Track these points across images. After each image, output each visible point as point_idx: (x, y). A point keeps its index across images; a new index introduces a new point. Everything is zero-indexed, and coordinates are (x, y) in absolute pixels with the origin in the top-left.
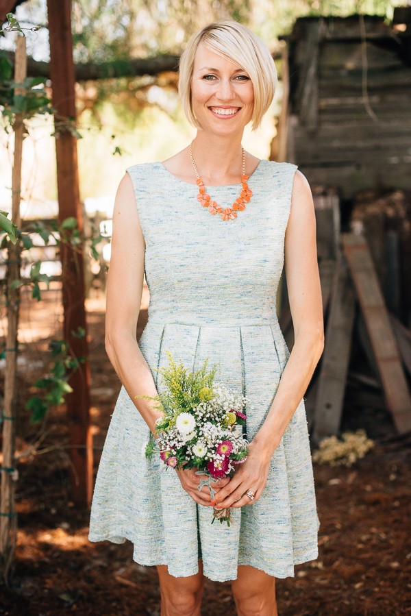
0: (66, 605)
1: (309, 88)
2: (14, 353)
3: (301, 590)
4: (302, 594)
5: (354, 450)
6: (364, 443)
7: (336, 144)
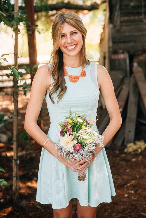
0: (39, 210)
1: (117, 13)
2: (16, 116)
3: (126, 202)
4: (127, 204)
5: (140, 148)
6: (144, 145)
7: (127, 34)
